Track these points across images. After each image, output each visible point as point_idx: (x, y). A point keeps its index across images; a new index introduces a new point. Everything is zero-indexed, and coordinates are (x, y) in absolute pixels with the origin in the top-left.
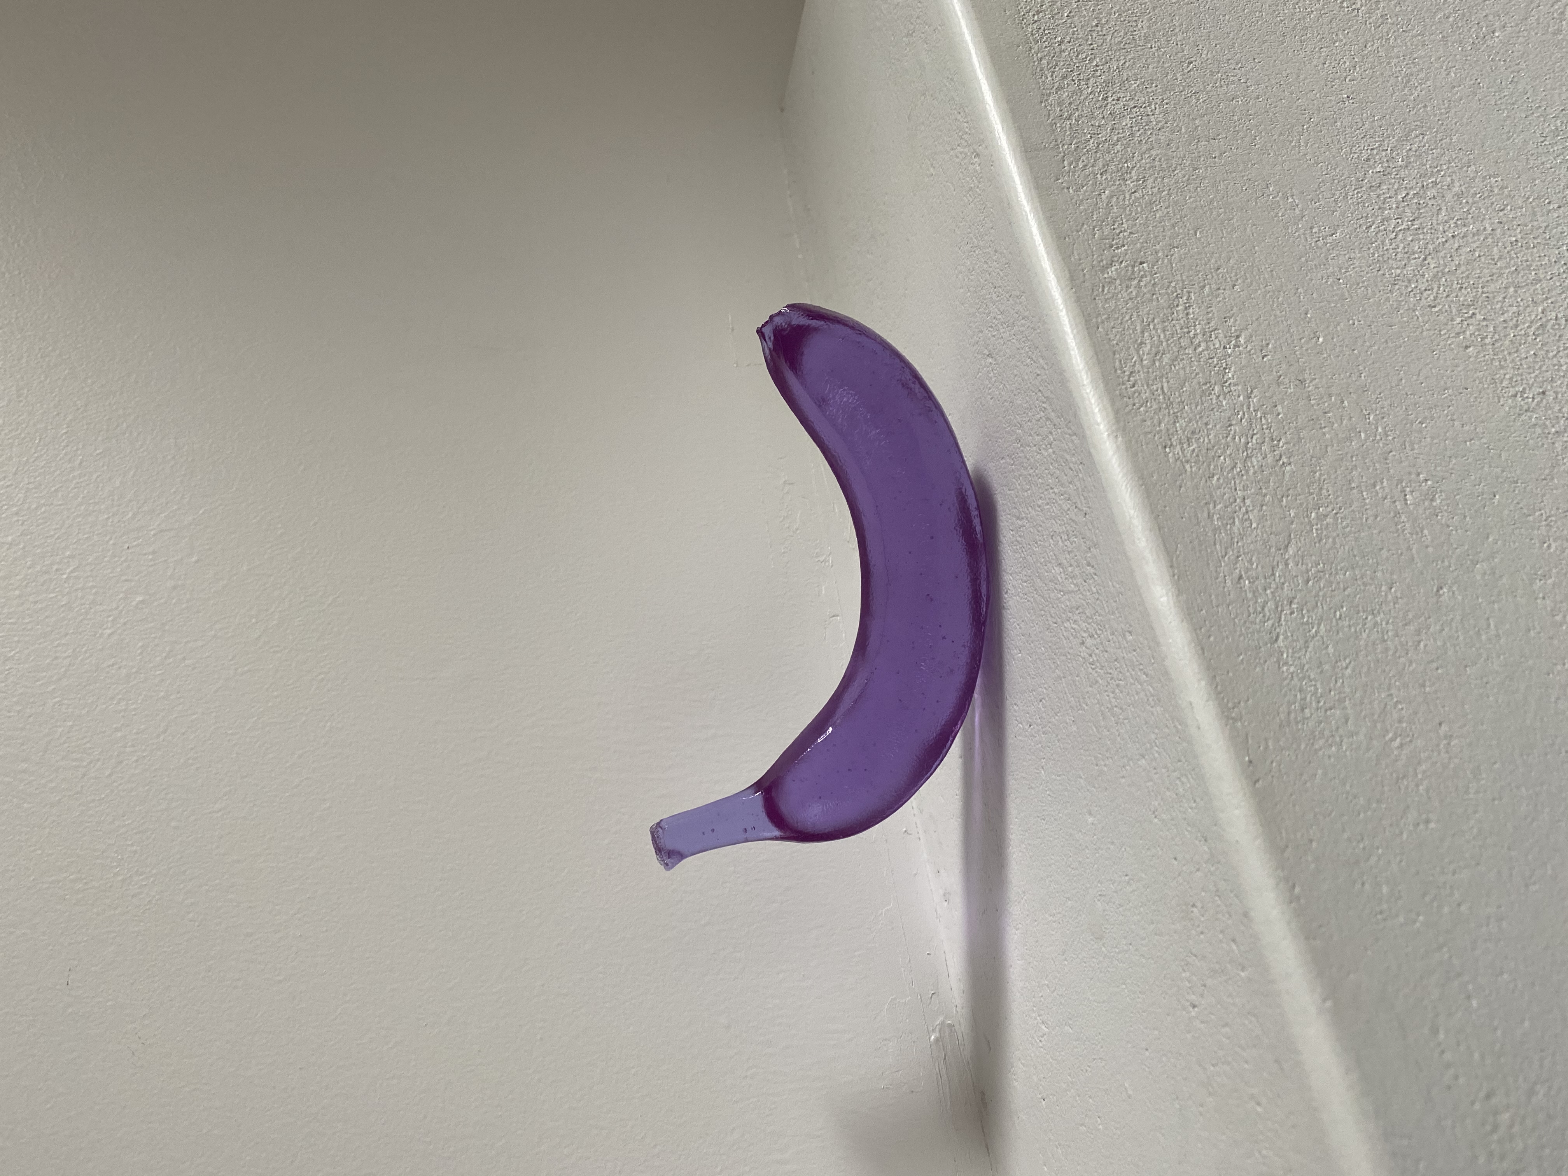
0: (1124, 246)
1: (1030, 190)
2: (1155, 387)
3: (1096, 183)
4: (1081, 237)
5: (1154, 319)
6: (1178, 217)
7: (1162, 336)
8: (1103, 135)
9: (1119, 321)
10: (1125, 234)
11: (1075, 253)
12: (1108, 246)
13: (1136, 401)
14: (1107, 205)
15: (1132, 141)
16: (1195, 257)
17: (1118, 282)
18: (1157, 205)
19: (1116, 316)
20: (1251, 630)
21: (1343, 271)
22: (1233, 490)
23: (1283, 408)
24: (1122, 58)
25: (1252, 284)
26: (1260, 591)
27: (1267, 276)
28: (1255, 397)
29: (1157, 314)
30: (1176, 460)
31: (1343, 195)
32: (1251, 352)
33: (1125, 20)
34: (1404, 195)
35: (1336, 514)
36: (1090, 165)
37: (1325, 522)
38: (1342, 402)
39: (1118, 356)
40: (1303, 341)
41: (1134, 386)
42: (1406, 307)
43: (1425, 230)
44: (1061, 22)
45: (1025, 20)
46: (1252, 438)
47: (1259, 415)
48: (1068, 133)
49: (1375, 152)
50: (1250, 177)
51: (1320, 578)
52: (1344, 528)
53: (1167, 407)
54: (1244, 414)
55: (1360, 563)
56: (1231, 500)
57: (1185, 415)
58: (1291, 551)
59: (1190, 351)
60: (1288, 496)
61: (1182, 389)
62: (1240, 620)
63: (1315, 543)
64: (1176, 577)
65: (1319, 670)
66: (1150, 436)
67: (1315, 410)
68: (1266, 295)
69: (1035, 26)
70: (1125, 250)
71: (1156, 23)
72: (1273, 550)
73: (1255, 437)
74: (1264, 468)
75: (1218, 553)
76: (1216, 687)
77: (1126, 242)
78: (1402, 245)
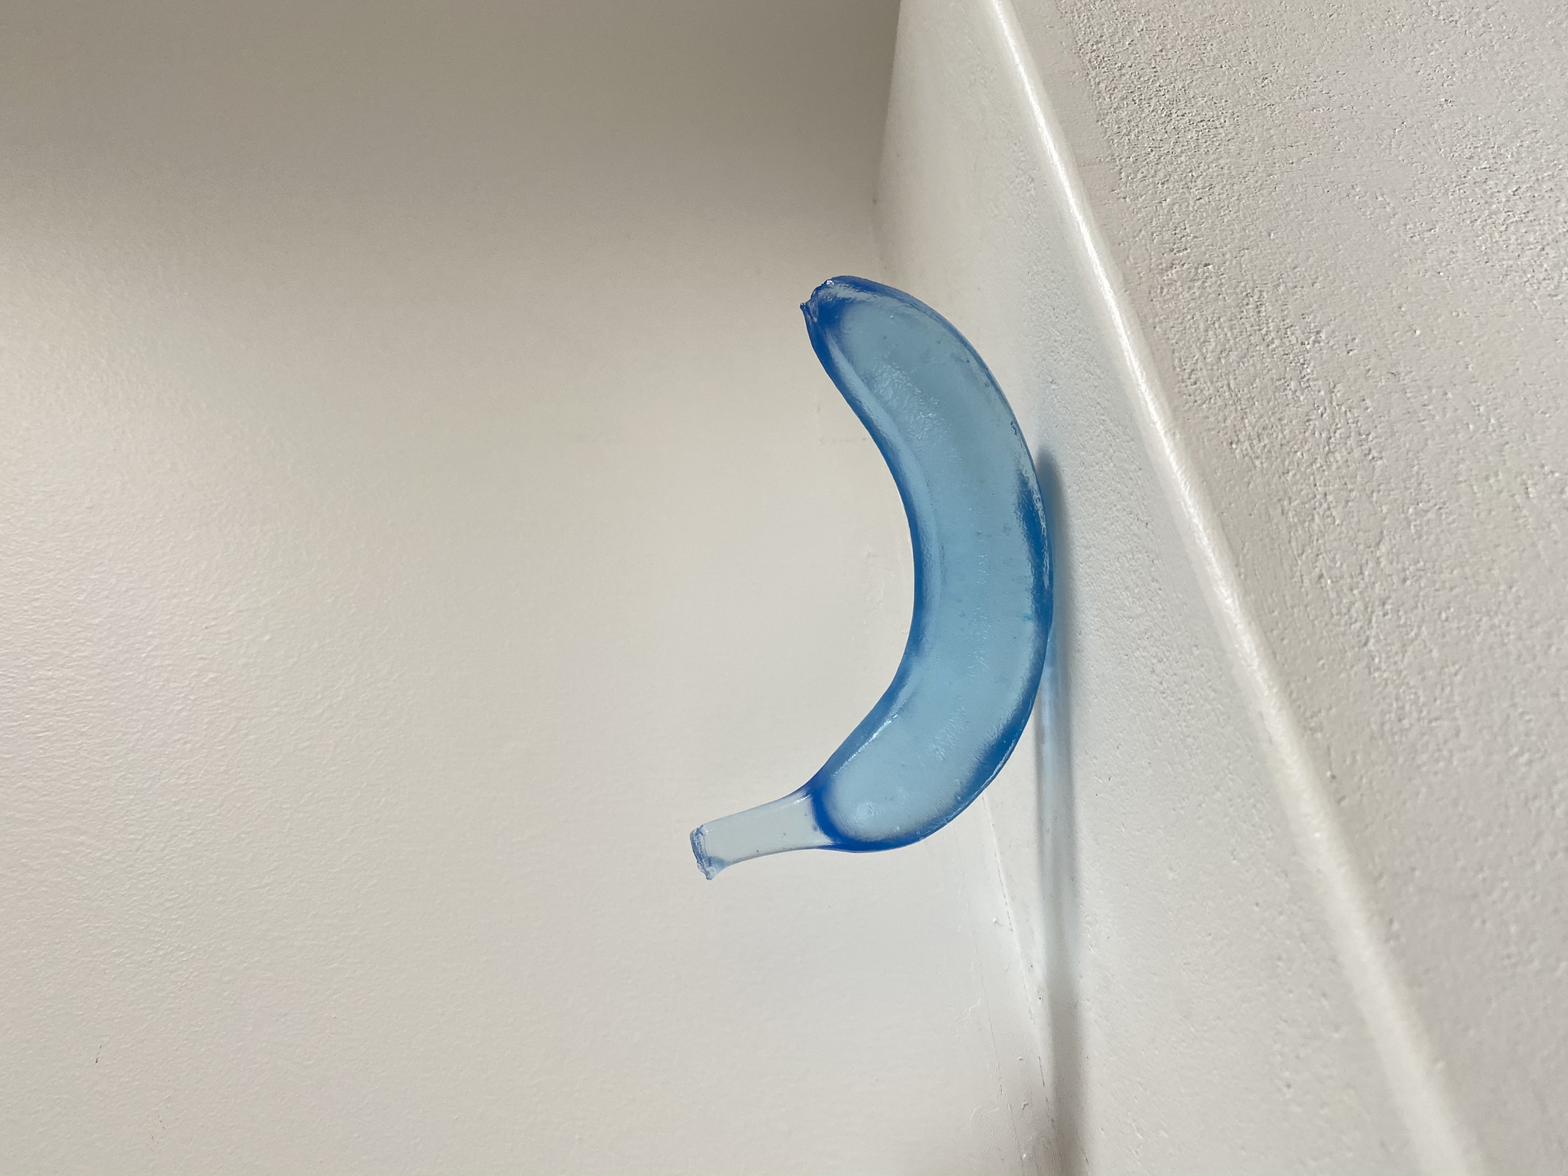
0: (1186, 249)
1: (1082, 202)
2: (1220, 384)
3: (1156, 192)
4: (1138, 243)
5: (1219, 318)
6: (1249, 220)
7: (1229, 335)
8: (1165, 148)
9: (1180, 321)
10: (1188, 238)
11: (1131, 258)
12: (1167, 250)
13: (1198, 398)
14: (1168, 212)
15: (1198, 153)
16: (1269, 257)
17: (1179, 283)
18: (1225, 210)
19: (1176, 316)
20: (1334, 633)
21: (1444, 264)
22: (1312, 486)
23: (1372, 402)
24: (1188, 78)
25: (1335, 281)
26: (1345, 591)
27: (1352, 273)
28: (1338, 391)
29: (1223, 314)
30: (1244, 457)
31: (1442, 191)
32: (1334, 348)
33: (1192, 45)
34: (1515, 189)
35: (1440, 509)
36: (1150, 176)
37: (1425, 518)
38: (1446, 394)
39: (1178, 354)
40: (1396, 334)
41: (1195, 384)
42: (1521, 297)
43: (1542, 221)
44: (1121, 49)
45: (1083, 50)
46: (1335, 432)
47: (1343, 409)
48: (1126, 148)
49: (1479, 150)
50: (1332, 179)
51: (1421, 577)
52: (1449, 524)
53: (1234, 404)
54: (1325, 409)
55: (1471, 561)
56: (1310, 496)
57: (1256, 411)
58: (1383, 548)
59: (1262, 348)
60: (1379, 492)
61: (1252, 385)
62: (1321, 621)
63: (1413, 540)
64: (1243, 576)
65: (1420, 677)
66: (1213, 433)
67: (1412, 403)
68: (1351, 291)
69: (1093, 54)
70: (1188, 253)
71: (1226, 45)
72: (1361, 547)
73: (1338, 432)
74: (1349, 463)
75: (1293, 552)
76: (1291, 694)
77: (1188, 245)
78: (1513, 238)
